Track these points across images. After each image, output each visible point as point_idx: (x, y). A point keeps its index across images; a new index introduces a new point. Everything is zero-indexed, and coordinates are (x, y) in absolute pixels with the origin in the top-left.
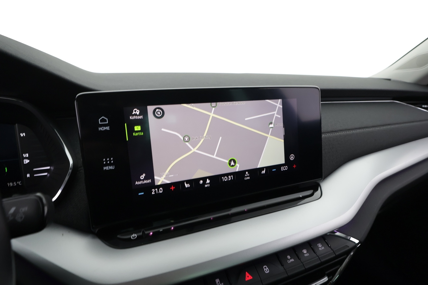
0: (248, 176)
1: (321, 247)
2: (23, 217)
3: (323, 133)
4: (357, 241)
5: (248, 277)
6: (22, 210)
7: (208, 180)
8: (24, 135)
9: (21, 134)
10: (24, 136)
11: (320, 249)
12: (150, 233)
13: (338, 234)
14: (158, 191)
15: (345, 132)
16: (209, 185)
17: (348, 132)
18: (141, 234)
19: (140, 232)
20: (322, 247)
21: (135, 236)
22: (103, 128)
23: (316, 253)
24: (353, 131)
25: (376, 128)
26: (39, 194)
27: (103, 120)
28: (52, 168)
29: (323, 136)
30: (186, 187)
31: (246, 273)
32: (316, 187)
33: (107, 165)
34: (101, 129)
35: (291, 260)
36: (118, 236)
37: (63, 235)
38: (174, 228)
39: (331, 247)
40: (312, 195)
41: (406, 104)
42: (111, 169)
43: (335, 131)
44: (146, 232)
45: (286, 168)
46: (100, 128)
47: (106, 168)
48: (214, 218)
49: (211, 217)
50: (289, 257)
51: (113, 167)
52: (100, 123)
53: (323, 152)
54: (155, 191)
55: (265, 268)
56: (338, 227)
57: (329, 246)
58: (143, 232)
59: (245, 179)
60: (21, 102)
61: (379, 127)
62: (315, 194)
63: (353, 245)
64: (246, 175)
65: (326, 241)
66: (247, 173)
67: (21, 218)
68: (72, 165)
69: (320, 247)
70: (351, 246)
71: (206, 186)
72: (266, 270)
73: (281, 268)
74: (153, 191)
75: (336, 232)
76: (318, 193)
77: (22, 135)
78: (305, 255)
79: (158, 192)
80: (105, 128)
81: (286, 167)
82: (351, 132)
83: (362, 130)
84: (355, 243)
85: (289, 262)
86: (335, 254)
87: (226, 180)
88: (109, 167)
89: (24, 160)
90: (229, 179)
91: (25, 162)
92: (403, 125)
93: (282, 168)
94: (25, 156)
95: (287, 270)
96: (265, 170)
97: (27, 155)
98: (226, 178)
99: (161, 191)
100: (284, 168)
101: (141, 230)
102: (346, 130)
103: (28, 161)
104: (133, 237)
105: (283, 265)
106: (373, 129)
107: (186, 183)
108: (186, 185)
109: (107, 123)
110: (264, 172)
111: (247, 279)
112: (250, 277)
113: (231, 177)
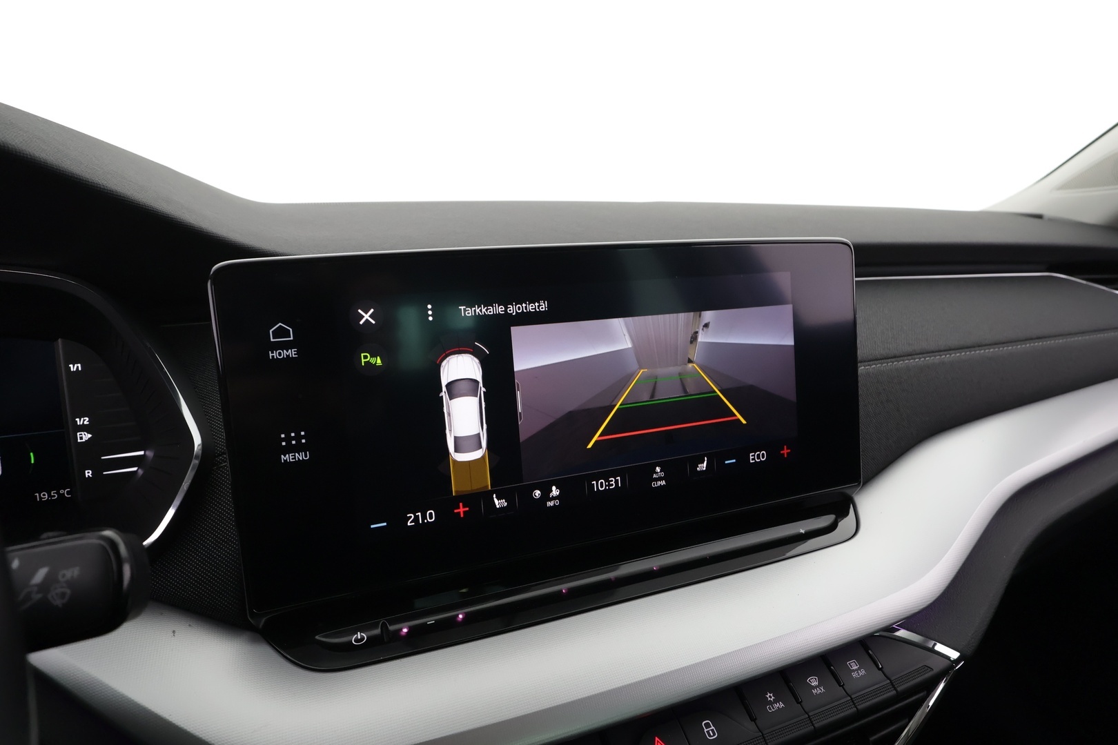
0: (660, 479)
1: (857, 670)
2: (68, 591)
3: (861, 362)
4: (954, 655)
6: (64, 576)
7: (554, 488)
8: (78, 367)
9: (71, 366)
10: (80, 369)
11: (854, 675)
12: (401, 630)
13: (902, 633)
14: (424, 517)
15: (920, 358)
16: (557, 502)
17: (929, 360)
18: (377, 631)
19: (374, 626)
20: (859, 669)
21: (362, 638)
22: (280, 354)
23: (842, 686)
24: (941, 356)
25: (1005, 348)
26: (108, 533)
27: (281, 333)
28: (150, 454)
29: (862, 369)
30: (498, 507)
31: (657, 739)
32: (843, 507)
33: (290, 449)
34: (274, 355)
35: (776, 706)
36: (317, 637)
37: (174, 632)
38: (467, 616)
39: (884, 670)
40: (832, 528)
41: (1084, 282)
42: (301, 459)
43: (895, 357)
44: (392, 628)
45: (763, 457)
46: (273, 353)
47: (288, 458)
48: (570, 590)
49: (564, 587)
50: (770, 697)
51: (306, 456)
52: (272, 340)
53: (862, 413)
54: (416, 518)
55: (707, 726)
56: (905, 616)
57: (877, 666)
58: (384, 627)
59: (654, 485)
60: (71, 284)
61: (1012, 344)
62: (839, 524)
63: (946, 663)
64: (655, 476)
65: (870, 651)
66: (658, 469)
67: (63, 595)
68: (200, 447)
69: (854, 671)
70: (938, 666)
71: (550, 504)
72: (710, 731)
73: (751, 726)
74: (411, 517)
75: (899, 630)
76: (847, 523)
77: (73, 368)
78: (814, 692)
79: (423, 520)
80: (285, 353)
81: (763, 454)
82: (936, 359)
83: (966, 352)
84: (948, 658)
85: (771, 709)
86: (895, 689)
87: (602, 487)
88: (295, 455)
89: (78, 434)
90: (612, 485)
91: (81, 438)
92: (1076, 338)
93: (752, 456)
94: (79, 422)
95: (764, 733)
96: (706, 462)
97: (86, 421)
98: (602, 483)
99: (431, 518)
100: (758, 456)
101: (378, 623)
102: (923, 354)
103: (90, 436)
104: (357, 640)
105: (756, 719)
106: (997, 349)
107: (496, 497)
108: (496, 502)
109: (292, 338)
110: (703, 466)
113: (617, 481)
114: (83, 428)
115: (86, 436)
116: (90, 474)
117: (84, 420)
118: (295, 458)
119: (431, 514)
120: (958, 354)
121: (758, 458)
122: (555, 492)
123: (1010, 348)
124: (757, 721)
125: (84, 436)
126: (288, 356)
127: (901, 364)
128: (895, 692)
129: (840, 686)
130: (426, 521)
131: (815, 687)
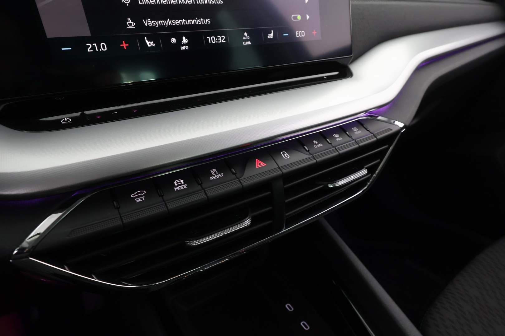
0: (247, 40)
4: (401, 125)
7: (184, 38)
11: (356, 133)
13: (380, 118)
16: (187, 48)
20: (358, 130)
21: (68, 120)
23: (351, 137)
30: (149, 46)
31: (257, 160)
35: (319, 145)
39: (370, 130)
45: (303, 35)
50: (315, 142)
54: (93, 48)
55: (284, 153)
57: (366, 129)
59: (244, 43)
64: (244, 38)
65: (363, 125)
66: (246, 34)
69: (355, 131)
71: (183, 48)
72: (285, 156)
74: (90, 50)
78: (337, 139)
79: (98, 49)
81: (303, 33)
84: (399, 127)
85: (316, 147)
86: (376, 137)
87: (214, 41)
90: (220, 41)
93: (297, 33)
95: (314, 155)
96: (272, 33)
98: (213, 38)
99: (104, 48)
100: (301, 33)
104: (64, 121)
105: (309, 151)
107: (147, 39)
108: (147, 42)
110: (271, 36)
111: (258, 166)
112: (262, 164)
113: (222, 38)
119: (103, 45)
122: (185, 41)
128: (376, 139)
129: (349, 137)
130: (101, 50)
131: (338, 138)
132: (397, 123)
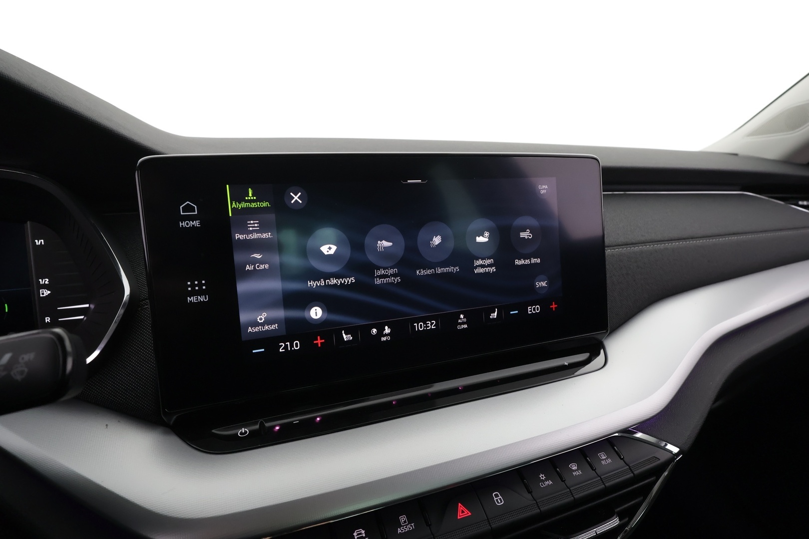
0: (463, 323)
1: (605, 459)
2: (26, 370)
3: (608, 247)
4: (675, 450)
5: (463, 512)
6: (23, 359)
7: (386, 327)
8: (41, 242)
9: (36, 241)
10: (43, 244)
11: (603, 462)
12: (274, 427)
13: (639, 435)
14: (292, 346)
15: (650, 245)
16: (389, 338)
17: (657, 246)
18: (257, 427)
19: (256, 424)
20: (607, 458)
21: (246, 432)
22: (187, 224)
23: (595, 470)
24: (665, 244)
25: (711, 240)
26: (57, 331)
27: (188, 208)
28: (92, 306)
29: (608, 252)
30: (345, 340)
31: (459, 504)
32: (595, 348)
33: (194, 293)
34: (183, 224)
35: (547, 483)
36: (213, 431)
38: (322, 418)
39: (625, 459)
40: (588, 362)
41: (767, 199)
42: (202, 300)
43: (632, 244)
44: (267, 425)
45: (538, 310)
46: (182, 223)
47: (193, 299)
48: (398, 401)
49: (394, 398)
50: (542, 477)
51: (206, 299)
52: (182, 214)
53: (608, 281)
54: (286, 347)
55: (497, 496)
56: (638, 422)
57: (620, 457)
58: (262, 425)
59: (459, 327)
61: (715, 237)
62: (593, 360)
63: (669, 455)
64: (459, 321)
65: (615, 448)
66: (462, 316)
67: (22, 372)
68: (129, 294)
69: (603, 460)
70: (664, 457)
71: (384, 339)
72: (498, 499)
73: (529, 496)
74: (282, 345)
75: (636, 433)
76: (601, 358)
77: (38, 243)
78: (574, 474)
79: (291, 348)
80: (191, 223)
81: (538, 308)
82: (662, 246)
83: (683, 242)
84: (671, 452)
85: (543, 485)
86: (633, 472)
87: (421, 328)
88: (197, 298)
89: (41, 290)
90: (429, 327)
91: (43, 294)
92: (761, 235)
93: (530, 309)
94: (41, 282)
95: (538, 501)
96: (496, 312)
97: (47, 281)
98: (421, 325)
99: (297, 346)
100: (534, 309)
101: (258, 422)
102: (653, 242)
103: (49, 292)
104: (241, 433)
105: (532, 492)
106: (705, 241)
107: (344, 333)
108: (345, 336)
109: (196, 213)
110: (494, 315)
111: (460, 516)
112: (466, 513)
113: (432, 324)
114: (45, 287)
115: (47, 293)
116: (48, 320)
117: (45, 281)
118: (198, 300)
119: (297, 344)
120: (677, 243)
121: (534, 310)
122: (387, 330)
123: (714, 240)
124: (532, 493)
125: (45, 292)
126: (193, 226)
127: (636, 249)
128: (632, 475)
129: (593, 470)
130: (293, 349)
131: (575, 470)
132: (670, 447)
